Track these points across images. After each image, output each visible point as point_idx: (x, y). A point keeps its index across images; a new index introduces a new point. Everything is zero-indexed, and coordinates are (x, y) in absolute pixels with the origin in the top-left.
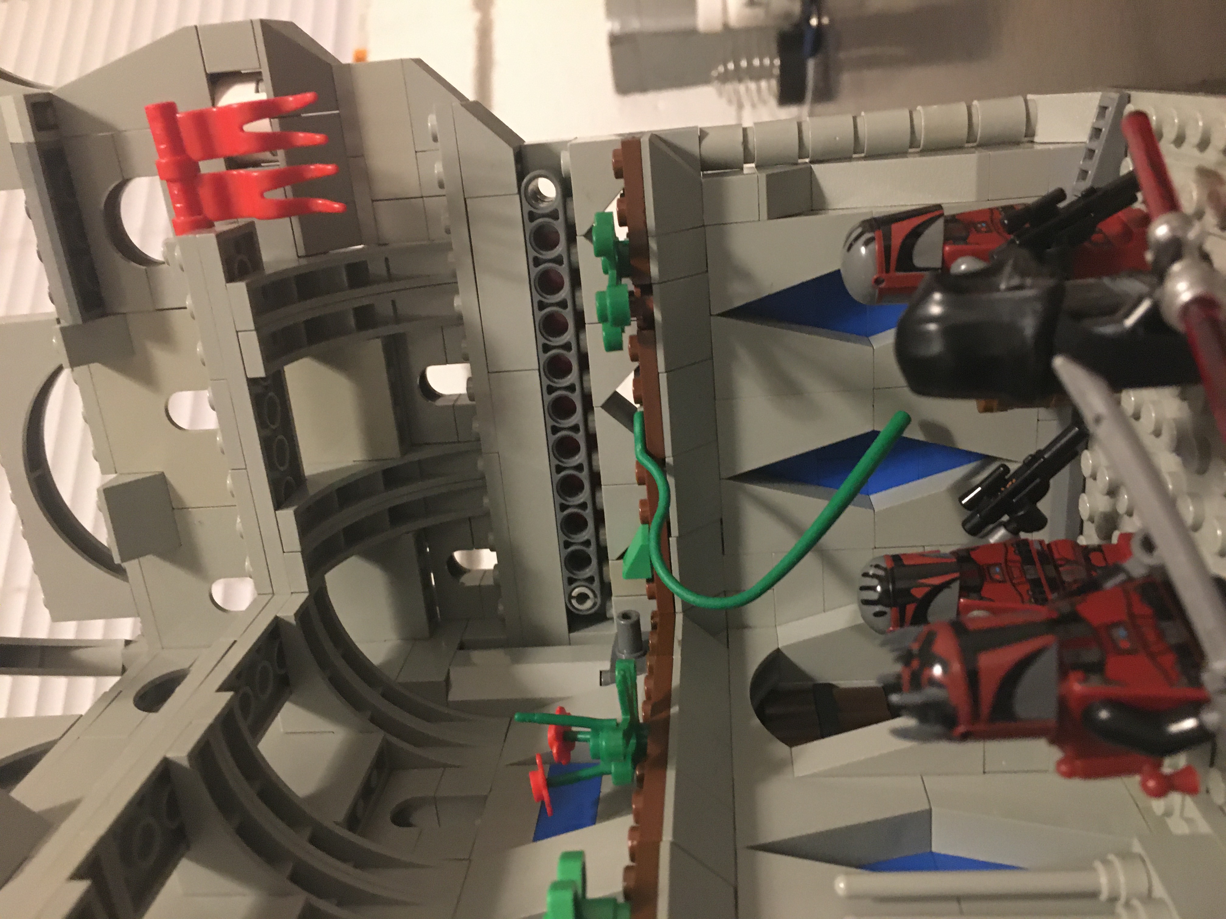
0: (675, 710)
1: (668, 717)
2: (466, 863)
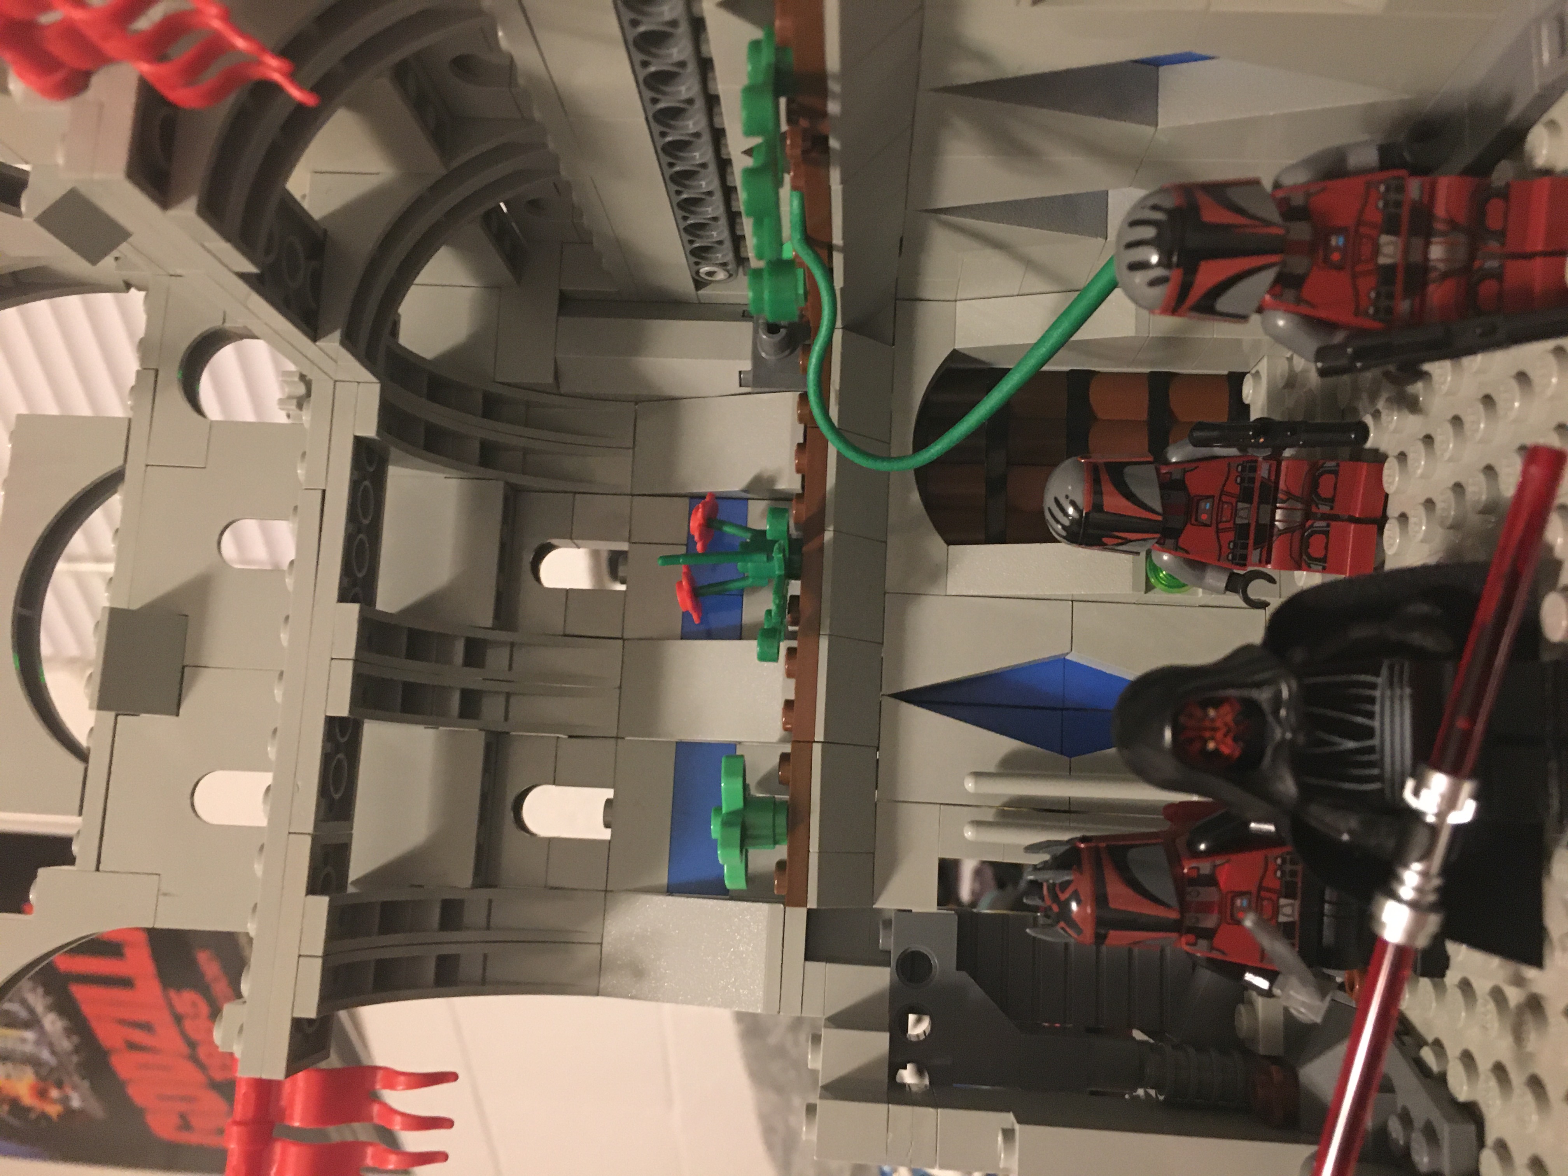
0: (828, 535)
1: (821, 549)
2: (621, 642)
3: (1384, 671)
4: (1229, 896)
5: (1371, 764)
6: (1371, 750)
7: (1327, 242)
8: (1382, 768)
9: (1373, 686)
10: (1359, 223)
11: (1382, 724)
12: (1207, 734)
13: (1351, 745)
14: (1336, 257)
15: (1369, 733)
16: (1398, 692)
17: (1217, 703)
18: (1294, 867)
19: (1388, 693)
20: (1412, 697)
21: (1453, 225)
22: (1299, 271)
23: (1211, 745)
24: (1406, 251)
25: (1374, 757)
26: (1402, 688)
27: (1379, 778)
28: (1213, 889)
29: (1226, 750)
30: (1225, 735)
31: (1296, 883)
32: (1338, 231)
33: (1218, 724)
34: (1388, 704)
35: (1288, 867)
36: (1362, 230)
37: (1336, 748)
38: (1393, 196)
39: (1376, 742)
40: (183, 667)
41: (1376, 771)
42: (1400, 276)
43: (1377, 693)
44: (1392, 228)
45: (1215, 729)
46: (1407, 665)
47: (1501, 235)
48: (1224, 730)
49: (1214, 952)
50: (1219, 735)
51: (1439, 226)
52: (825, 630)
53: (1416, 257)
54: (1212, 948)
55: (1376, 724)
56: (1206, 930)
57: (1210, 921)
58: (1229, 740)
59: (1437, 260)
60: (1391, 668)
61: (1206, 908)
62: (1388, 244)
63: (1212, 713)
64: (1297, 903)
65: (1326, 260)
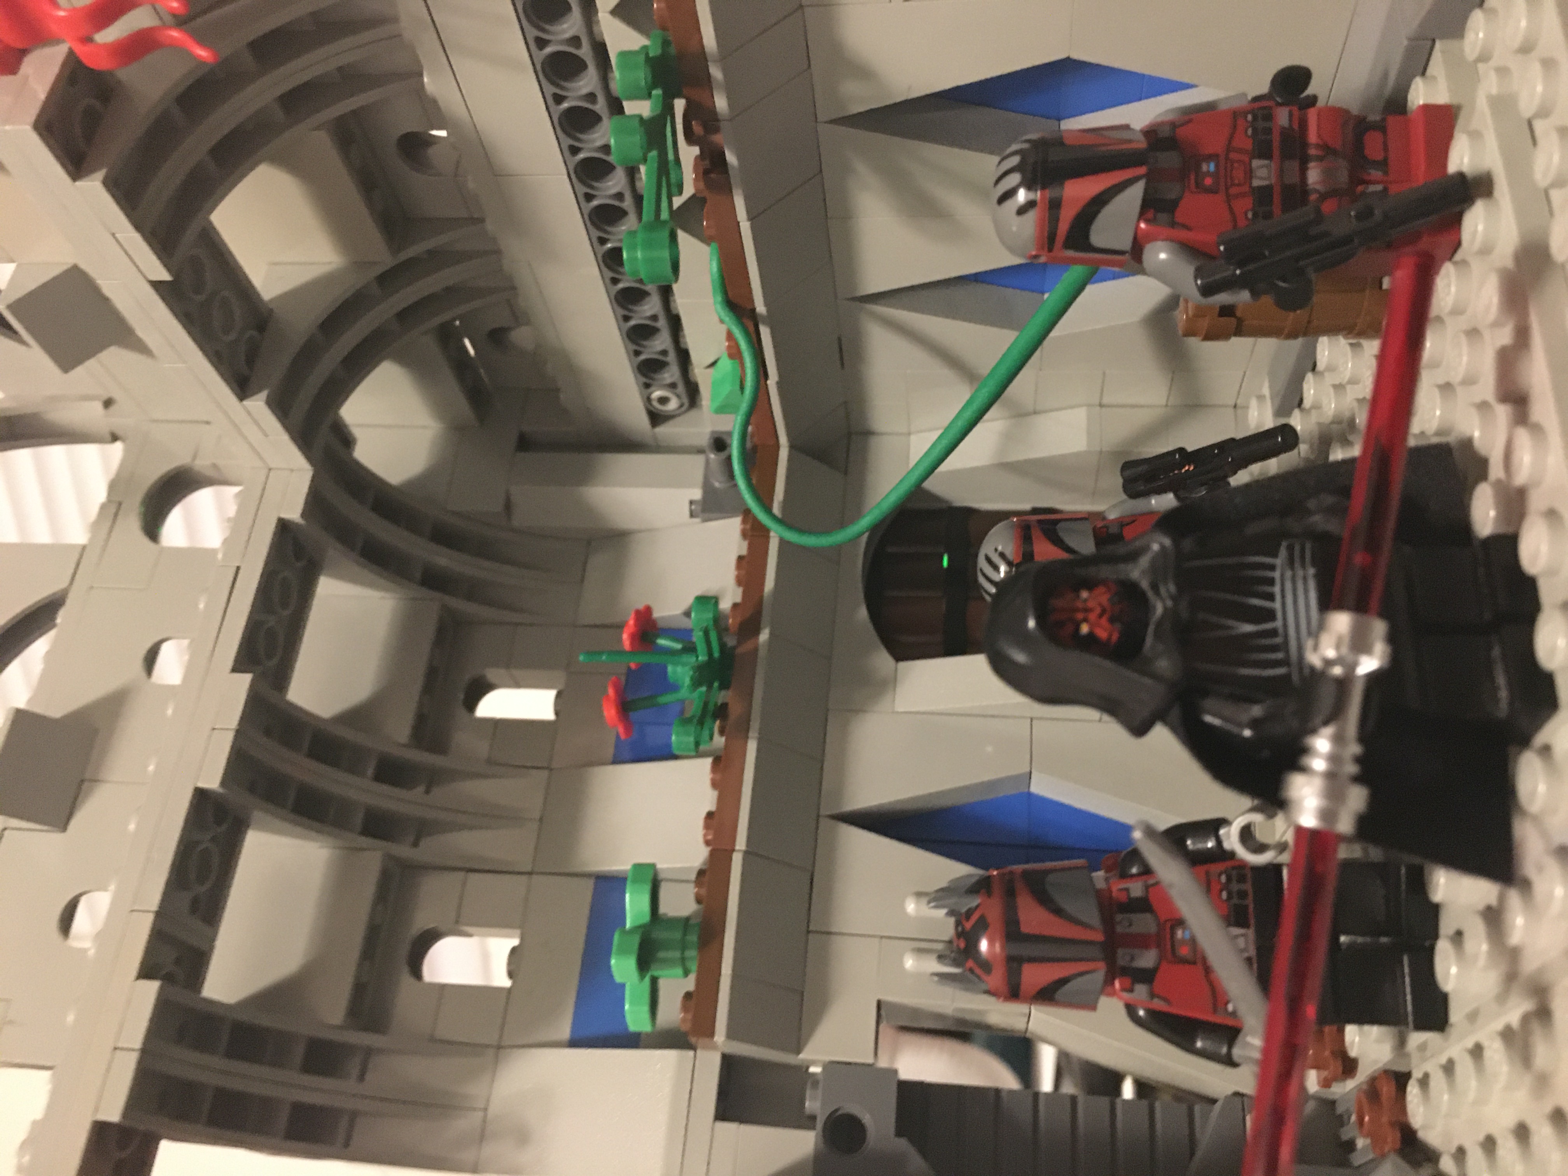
1: (756, 650)
2: (546, 773)
3: (1283, 552)
4: (1168, 925)
5: (1274, 648)
6: (1274, 633)
7: (1198, 167)
8: (1287, 651)
9: (1272, 568)
10: (1229, 149)
11: (1284, 605)
12: (1080, 616)
13: (1248, 628)
14: (1208, 181)
15: (1270, 615)
16: (1300, 573)
17: (1090, 585)
18: (1243, 887)
19: (1289, 574)
20: (1317, 576)
21: (1327, 150)
22: (1172, 196)
23: (1085, 629)
24: (1281, 172)
25: (1278, 640)
26: (1303, 566)
27: (1285, 662)
28: (1148, 916)
29: (1102, 634)
30: (1100, 616)
31: (1246, 907)
32: (1209, 158)
33: (1091, 604)
34: (1288, 585)
35: (1235, 887)
36: (1232, 155)
37: (1234, 633)
38: (1261, 124)
39: (1278, 624)
40: (82, 781)
41: (1280, 655)
42: (1277, 199)
43: (1277, 574)
44: (1264, 152)
45: (1087, 610)
46: (1308, 546)
47: (1383, 164)
48: (1098, 610)
49: (1156, 1000)
50: (1092, 617)
51: (1312, 152)
52: (753, 734)
53: (1293, 178)
54: (1152, 995)
55: (1277, 605)
56: (1143, 971)
57: (1147, 959)
58: (1104, 621)
59: (1315, 183)
60: (1291, 549)
61: (1142, 942)
62: (1262, 167)
63: (1085, 594)
64: (1251, 933)
65: (1198, 185)
